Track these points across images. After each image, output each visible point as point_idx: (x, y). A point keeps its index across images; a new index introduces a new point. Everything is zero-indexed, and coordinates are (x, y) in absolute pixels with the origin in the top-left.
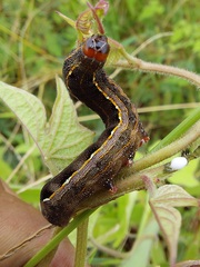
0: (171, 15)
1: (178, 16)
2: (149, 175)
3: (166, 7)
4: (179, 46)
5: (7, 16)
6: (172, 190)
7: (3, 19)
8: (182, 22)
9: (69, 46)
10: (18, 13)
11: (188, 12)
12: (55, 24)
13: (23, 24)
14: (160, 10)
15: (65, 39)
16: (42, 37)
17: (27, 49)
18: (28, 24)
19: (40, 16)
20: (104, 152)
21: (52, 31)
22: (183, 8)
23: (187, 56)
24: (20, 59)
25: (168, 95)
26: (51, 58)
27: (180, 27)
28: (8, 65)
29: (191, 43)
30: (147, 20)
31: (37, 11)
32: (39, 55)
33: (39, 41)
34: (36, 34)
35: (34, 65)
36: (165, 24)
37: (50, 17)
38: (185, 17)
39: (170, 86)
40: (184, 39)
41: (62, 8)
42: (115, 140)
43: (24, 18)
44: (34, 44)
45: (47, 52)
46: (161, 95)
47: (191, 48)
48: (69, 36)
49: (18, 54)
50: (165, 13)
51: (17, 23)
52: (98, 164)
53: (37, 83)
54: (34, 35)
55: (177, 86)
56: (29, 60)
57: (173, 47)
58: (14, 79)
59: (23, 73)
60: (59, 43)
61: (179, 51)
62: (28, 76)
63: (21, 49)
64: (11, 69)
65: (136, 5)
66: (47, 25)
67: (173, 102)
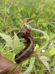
0: (37, 17)
1: (39, 17)
2: (38, 54)
3: (36, 15)
4: (39, 24)
5: (3, 17)
6: (44, 57)
7: (2, 18)
8: (40, 19)
9: (16, 24)
10: (5, 17)
11: (41, 16)
12: (13, 19)
13: (6, 19)
14: (35, 16)
15: (15, 22)
16: (10, 22)
17: (7, 24)
18: (7, 19)
19: (10, 17)
20: (29, 49)
21: (12, 21)
22: (40, 15)
23: (41, 26)
24: (6, 27)
25: (37, 35)
26: (12, 26)
27: (40, 20)
28: (3, 28)
29: (42, 23)
30: (32, 18)
31: (9, 16)
32: (9, 26)
33: (9, 23)
34: (9, 21)
35: (8, 28)
36: (36, 19)
37: (12, 17)
38: (40, 17)
39: (37, 32)
40: (40, 22)
41: (14, 15)
42: (31, 47)
43: (6, 17)
44: (8, 23)
45: (11, 25)
46: (35, 34)
47: (42, 24)
48: (16, 22)
49: (5, 25)
50: (36, 17)
51: (5, 19)
52: (28, 52)
53: (9, 32)
54: (8, 21)
55: (38, 32)
56: (7, 27)
57: (38, 24)
58: (4, 31)
59: (6, 29)
60: (14, 23)
61: (39, 25)
62: (7, 30)
63: (6, 24)
64: (4, 29)
65: (30, 15)
66: (11, 19)
67: (38, 36)
